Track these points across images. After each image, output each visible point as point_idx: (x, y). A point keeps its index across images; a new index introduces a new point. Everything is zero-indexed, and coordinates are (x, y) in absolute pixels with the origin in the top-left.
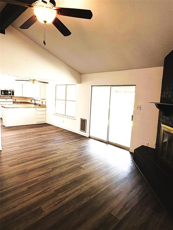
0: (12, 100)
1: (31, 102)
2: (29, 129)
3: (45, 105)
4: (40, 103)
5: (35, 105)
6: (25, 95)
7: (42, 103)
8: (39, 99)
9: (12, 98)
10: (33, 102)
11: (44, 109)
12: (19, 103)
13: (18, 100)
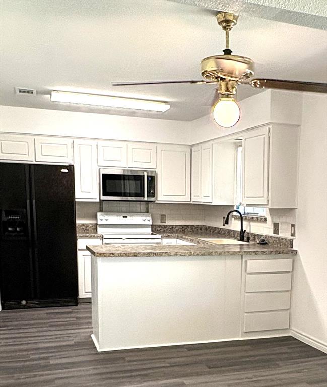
0: (147, 220)
1: (226, 227)
2: (198, 374)
3: (291, 242)
4: (264, 230)
5: (242, 239)
6: (202, 197)
7: (276, 231)
8: (263, 212)
9: (147, 212)
10: (235, 225)
11: (282, 263)
12: (177, 232)
13: (174, 219)
